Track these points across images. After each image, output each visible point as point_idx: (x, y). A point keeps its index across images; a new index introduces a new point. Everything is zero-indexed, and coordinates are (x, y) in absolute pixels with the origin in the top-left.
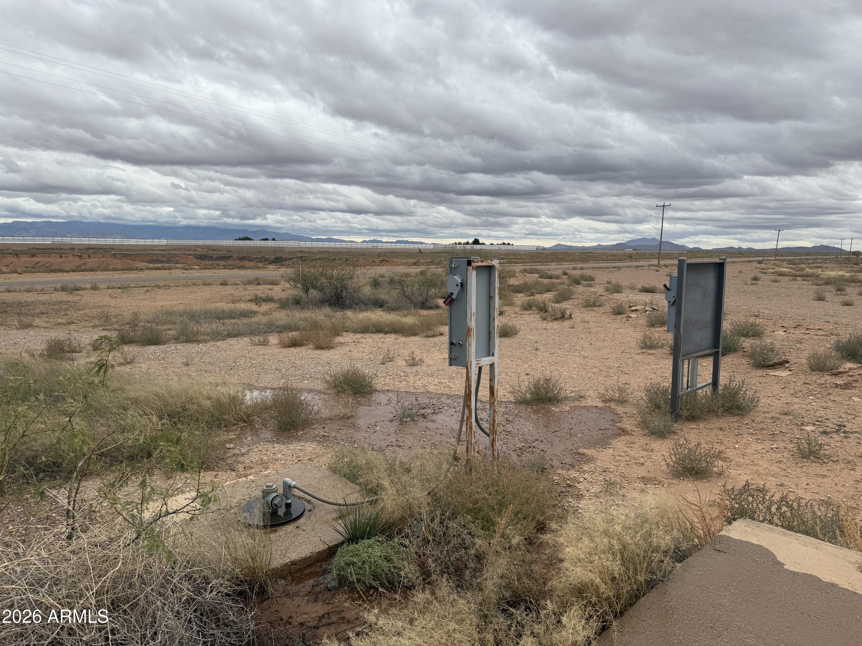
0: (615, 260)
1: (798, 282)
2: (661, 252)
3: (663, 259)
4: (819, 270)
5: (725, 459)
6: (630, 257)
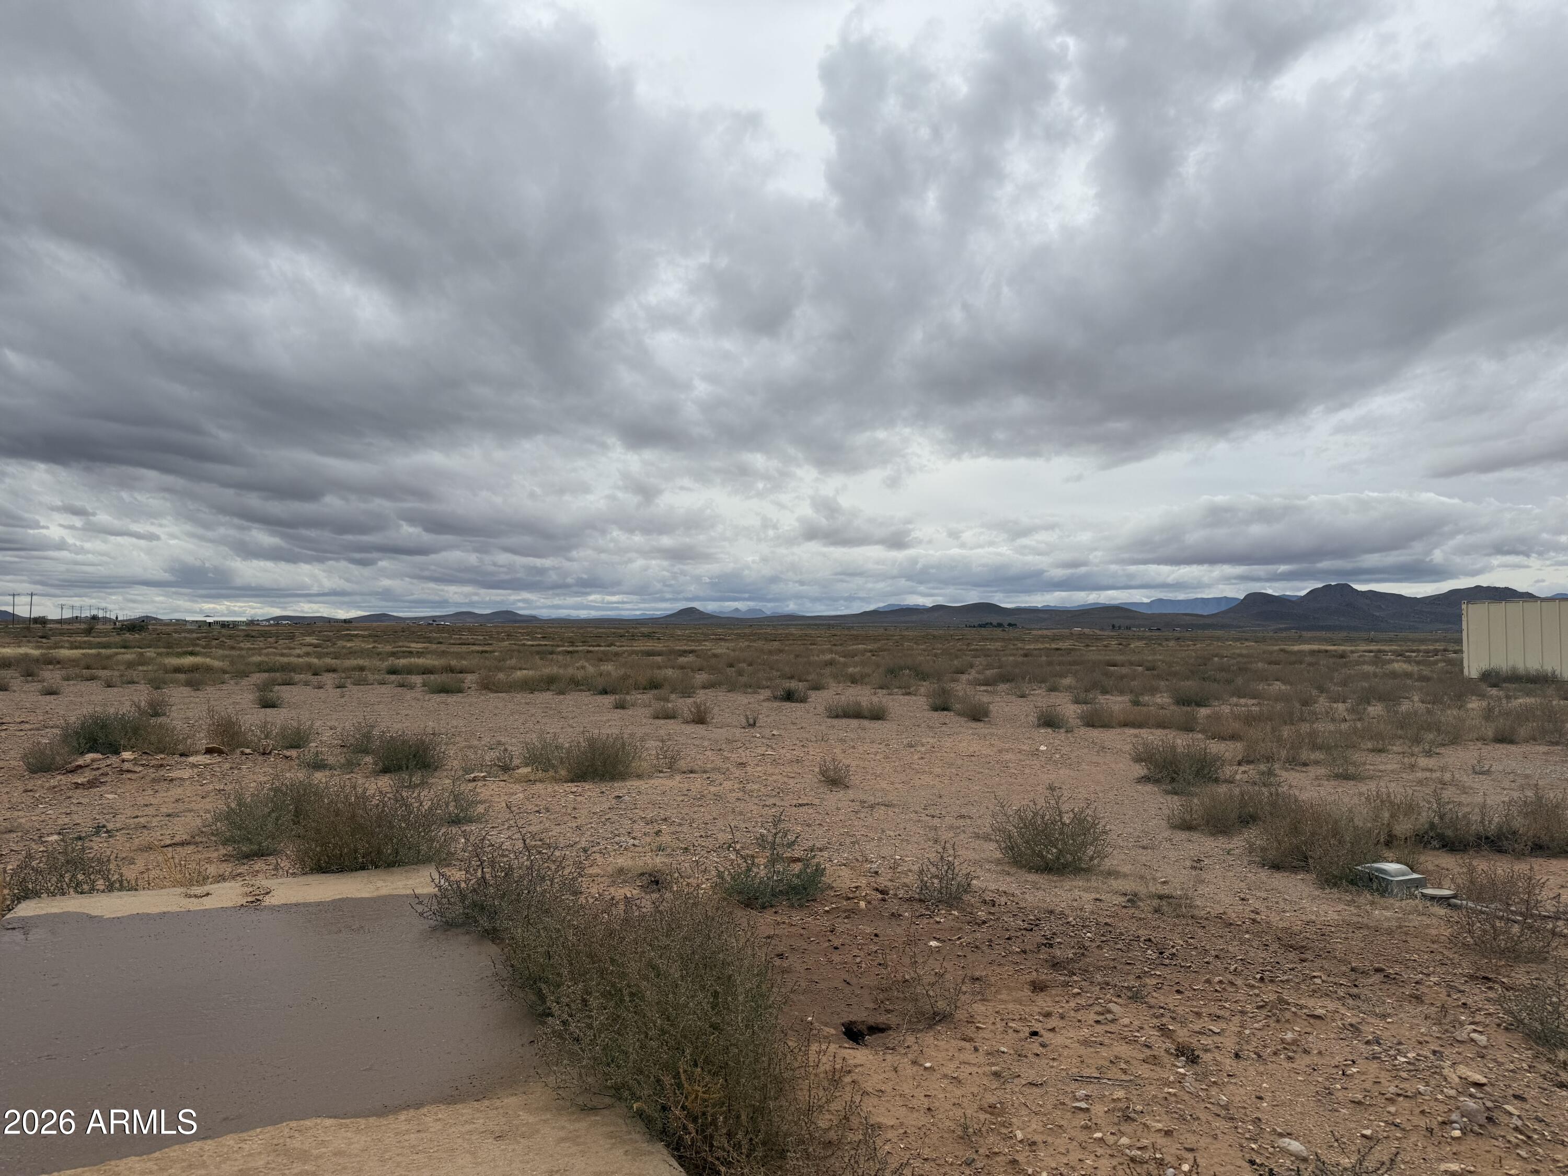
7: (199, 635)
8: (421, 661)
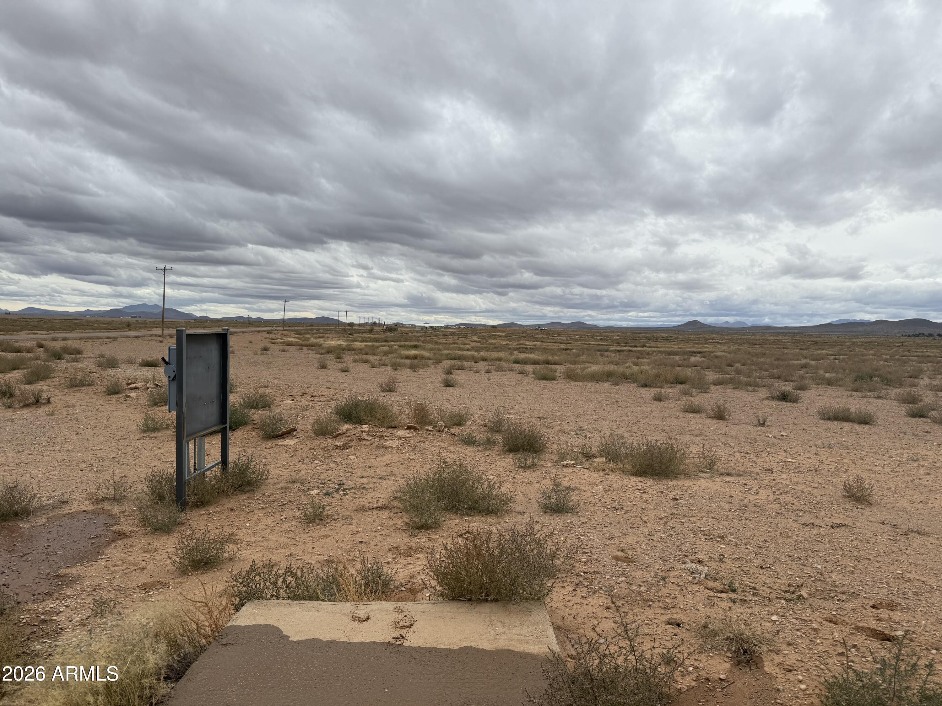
0: (109, 329)
1: (304, 352)
2: (165, 320)
3: (168, 328)
4: (321, 340)
5: (235, 542)
6: (128, 326)
7: (421, 334)
8: (532, 356)
